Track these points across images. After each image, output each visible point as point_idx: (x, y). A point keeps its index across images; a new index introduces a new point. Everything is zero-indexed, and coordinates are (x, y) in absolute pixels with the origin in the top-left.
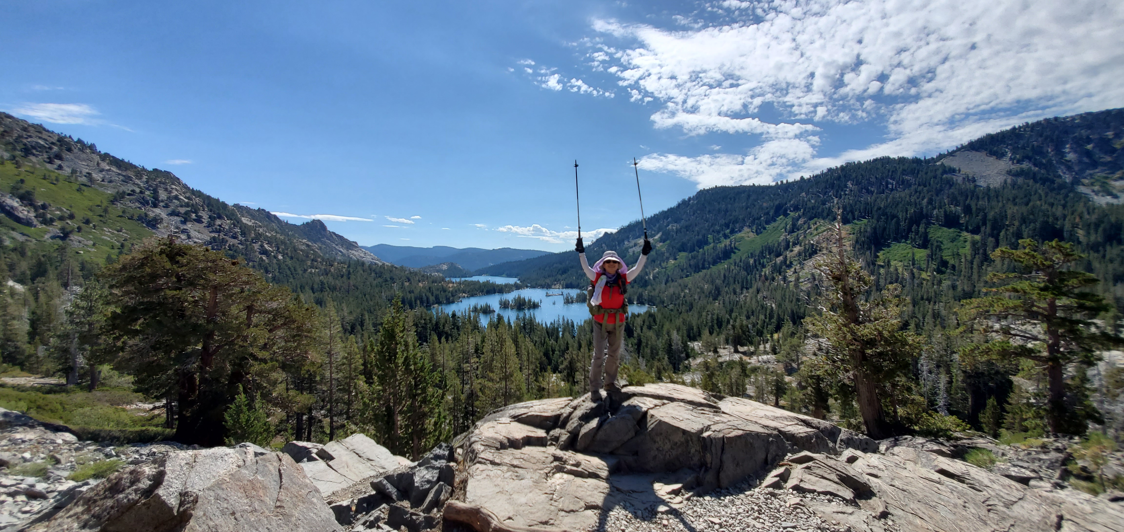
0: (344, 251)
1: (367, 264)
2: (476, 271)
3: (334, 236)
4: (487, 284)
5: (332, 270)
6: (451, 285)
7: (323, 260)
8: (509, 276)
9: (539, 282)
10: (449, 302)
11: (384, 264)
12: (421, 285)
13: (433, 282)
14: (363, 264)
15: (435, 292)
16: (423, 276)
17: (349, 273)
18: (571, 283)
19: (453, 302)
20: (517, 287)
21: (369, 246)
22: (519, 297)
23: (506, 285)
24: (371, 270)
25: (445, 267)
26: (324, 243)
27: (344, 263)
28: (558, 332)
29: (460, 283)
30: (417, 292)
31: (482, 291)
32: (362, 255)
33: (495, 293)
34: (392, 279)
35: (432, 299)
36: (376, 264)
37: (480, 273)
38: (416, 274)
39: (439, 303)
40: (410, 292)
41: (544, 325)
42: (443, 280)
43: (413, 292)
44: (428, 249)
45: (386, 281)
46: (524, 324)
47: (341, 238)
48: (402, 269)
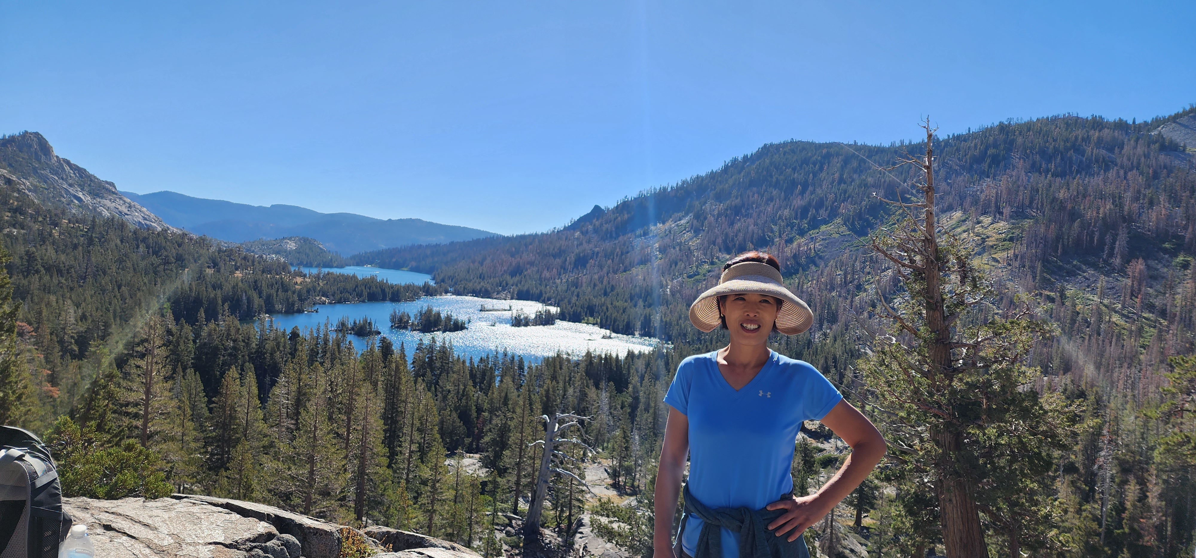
0: (87, 199)
1: (132, 227)
2: (353, 257)
3: (67, 168)
4: (369, 283)
5: (56, 233)
6: (299, 280)
7: (38, 212)
8: (417, 270)
9: (470, 285)
10: (291, 310)
11: (165, 230)
12: (238, 274)
13: (263, 272)
14: (122, 226)
15: (265, 291)
16: (245, 258)
17: (91, 241)
18: (528, 291)
19: (300, 311)
20: (428, 291)
21: (141, 193)
22: (430, 311)
23: (408, 288)
24: (137, 239)
25: (291, 246)
26: (45, 179)
27: (83, 221)
28: (492, 378)
29: (318, 277)
30: (227, 288)
31: (359, 295)
32: (124, 209)
33: (384, 300)
34: (180, 259)
35: (257, 302)
36: (149, 228)
37: (360, 261)
38: (230, 253)
39: (271, 311)
40: (214, 287)
41: (468, 364)
42: (284, 268)
43: (220, 287)
44: (260, 209)
45: (166, 262)
46: (430, 358)
47: (81, 172)
48: (202, 242)
